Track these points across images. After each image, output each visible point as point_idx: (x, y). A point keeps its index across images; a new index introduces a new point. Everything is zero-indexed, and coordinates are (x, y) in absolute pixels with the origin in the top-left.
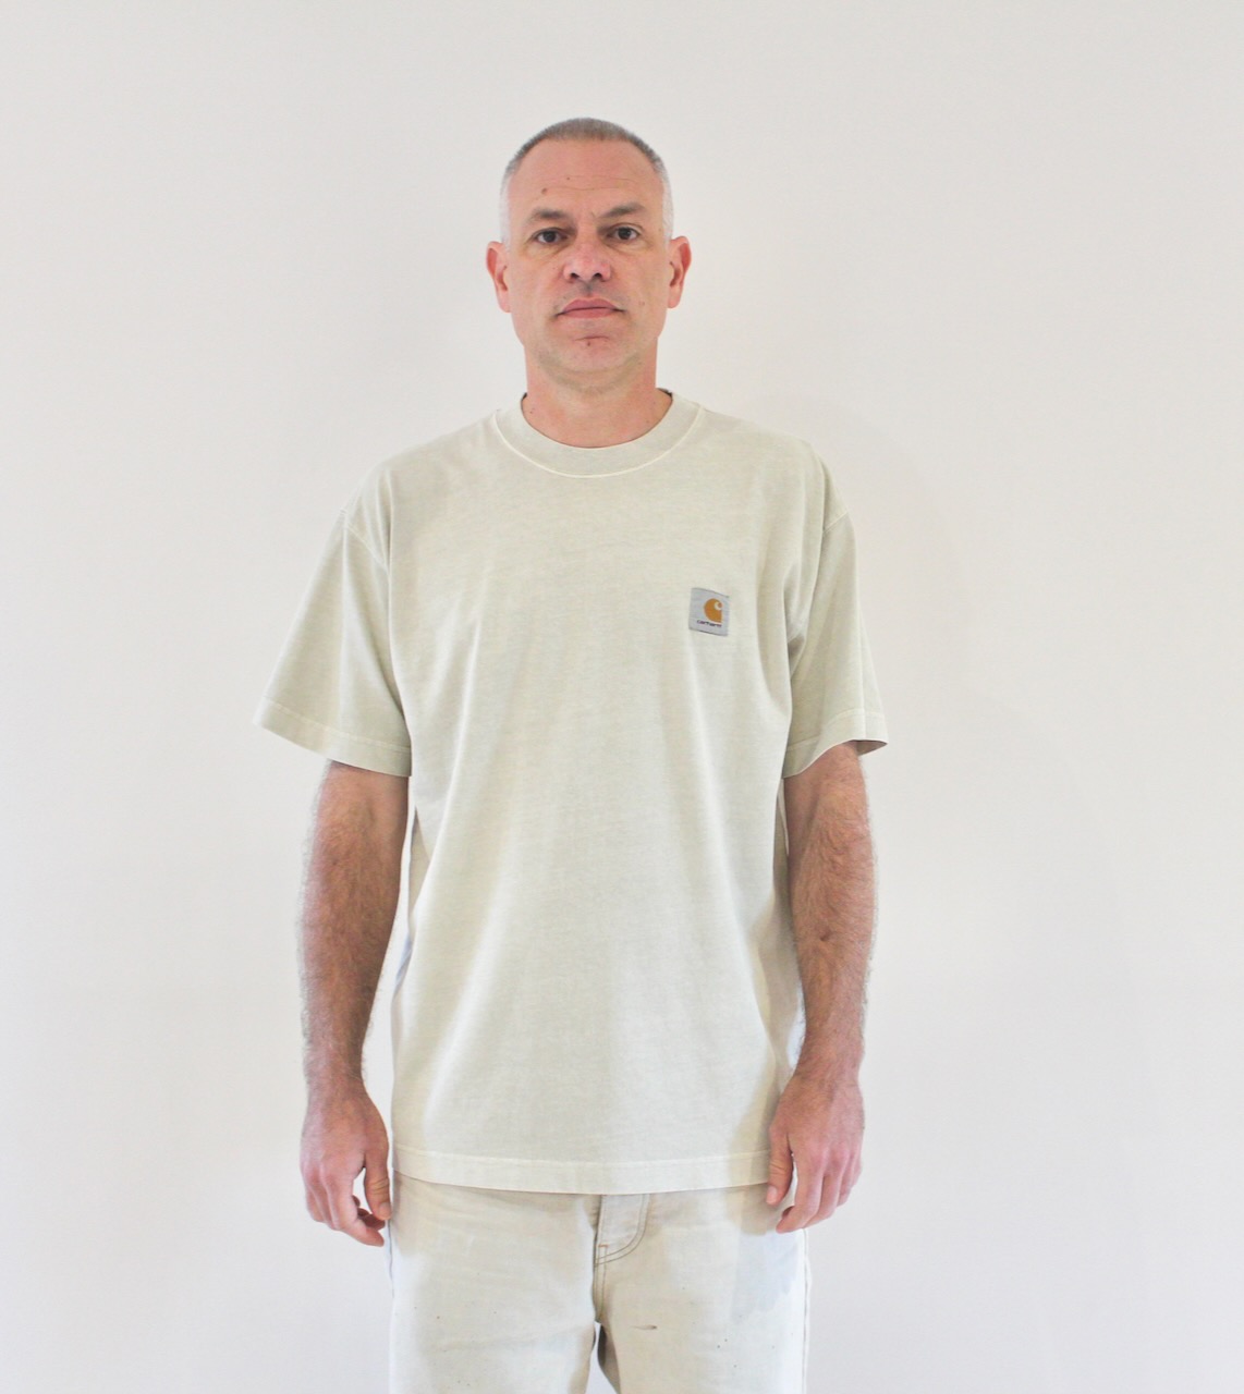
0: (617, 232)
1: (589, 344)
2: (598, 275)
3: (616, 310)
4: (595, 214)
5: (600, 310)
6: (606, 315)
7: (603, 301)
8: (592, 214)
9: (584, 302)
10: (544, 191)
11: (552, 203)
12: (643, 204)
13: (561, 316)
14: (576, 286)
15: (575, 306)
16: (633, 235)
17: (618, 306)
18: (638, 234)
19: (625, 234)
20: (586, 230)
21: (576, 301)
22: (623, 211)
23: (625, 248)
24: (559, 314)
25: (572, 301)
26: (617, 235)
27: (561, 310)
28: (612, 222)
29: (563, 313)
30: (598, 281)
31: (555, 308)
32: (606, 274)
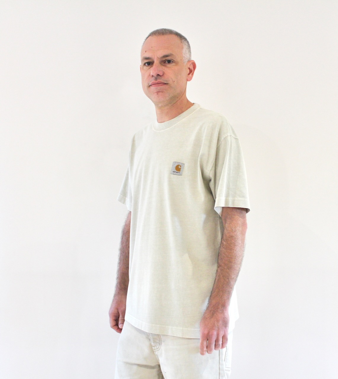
1: (157, 94)
2: (158, 75)
3: (166, 84)
4: (158, 56)
5: (160, 84)
7: (161, 82)
9: (155, 82)
10: (146, 51)
11: (147, 55)
12: (173, 53)
14: (153, 78)
15: (153, 84)
16: (171, 62)
17: (166, 82)
18: (173, 62)
19: (169, 62)
20: (156, 62)
21: (153, 82)
22: (167, 56)
23: (169, 65)
24: (150, 86)
25: (152, 82)
26: (167, 62)
27: (150, 85)
28: (164, 59)
29: (151, 85)
30: (159, 77)
31: (149, 84)
32: (161, 74)
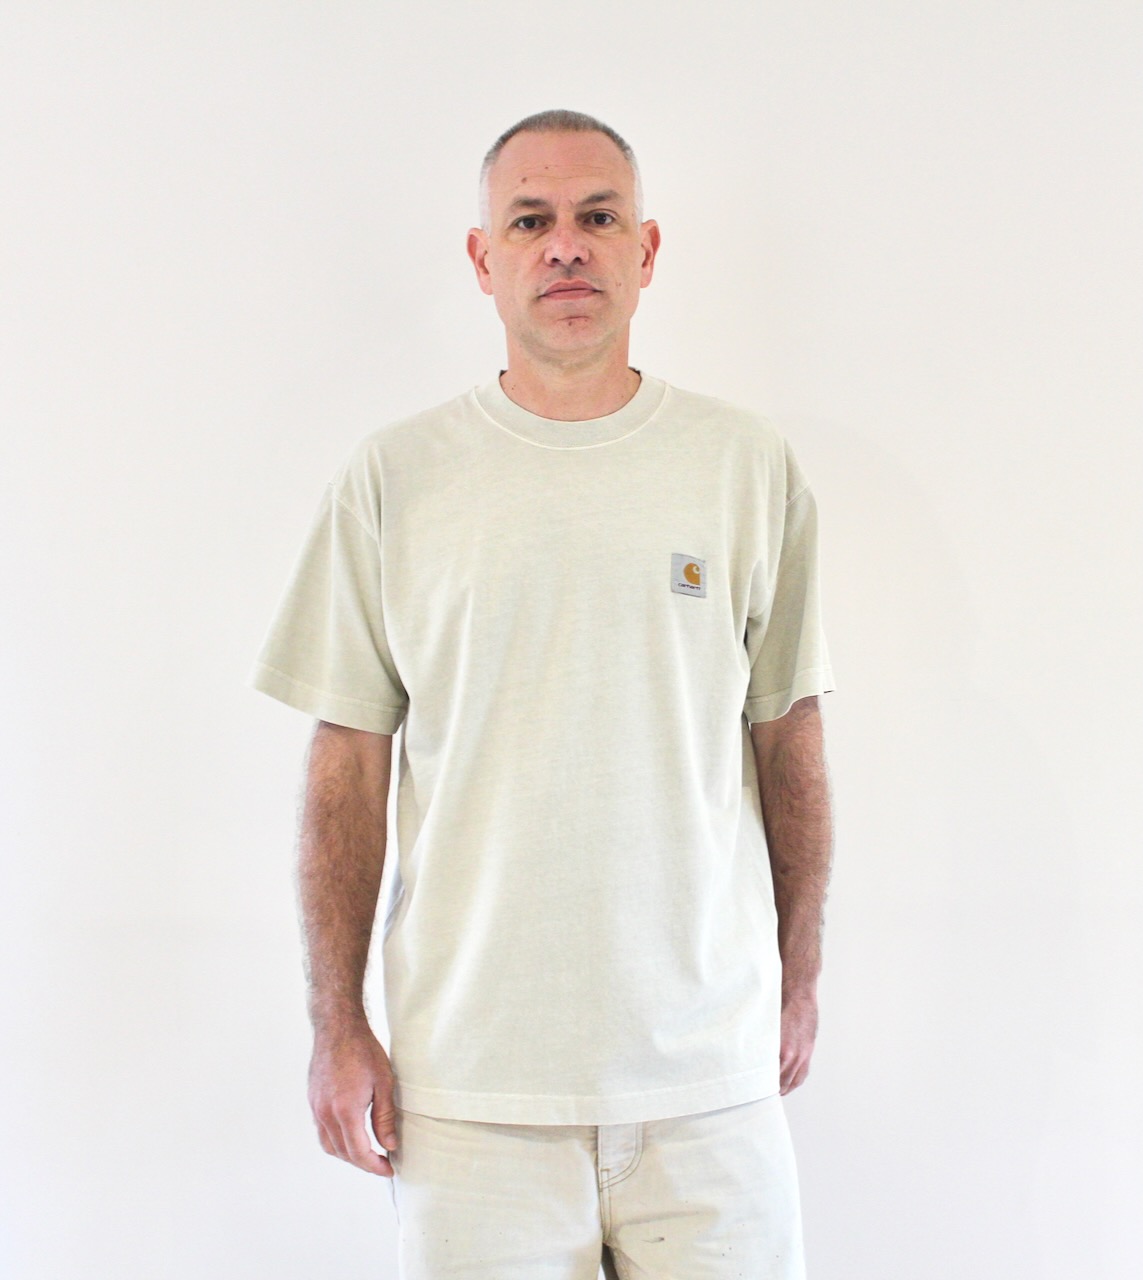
0: (594, 217)
1: (570, 324)
2: (578, 260)
3: (595, 291)
4: (572, 200)
5: (582, 292)
6: (586, 296)
7: (585, 283)
8: (570, 202)
9: (566, 284)
10: (524, 180)
11: (531, 191)
12: (618, 191)
13: (542, 298)
14: (557, 269)
15: (555, 289)
16: (609, 220)
17: (597, 288)
18: (613, 219)
19: (600, 219)
20: (565, 217)
21: (558, 284)
22: (600, 198)
23: (601, 231)
24: (540, 297)
25: (553, 283)
26: (593, 220)
27: (543, 292)
28: (588, 208)
29: (544, 296)
30: (577, 265)
31: (537, 290)
32: (585, 257)
